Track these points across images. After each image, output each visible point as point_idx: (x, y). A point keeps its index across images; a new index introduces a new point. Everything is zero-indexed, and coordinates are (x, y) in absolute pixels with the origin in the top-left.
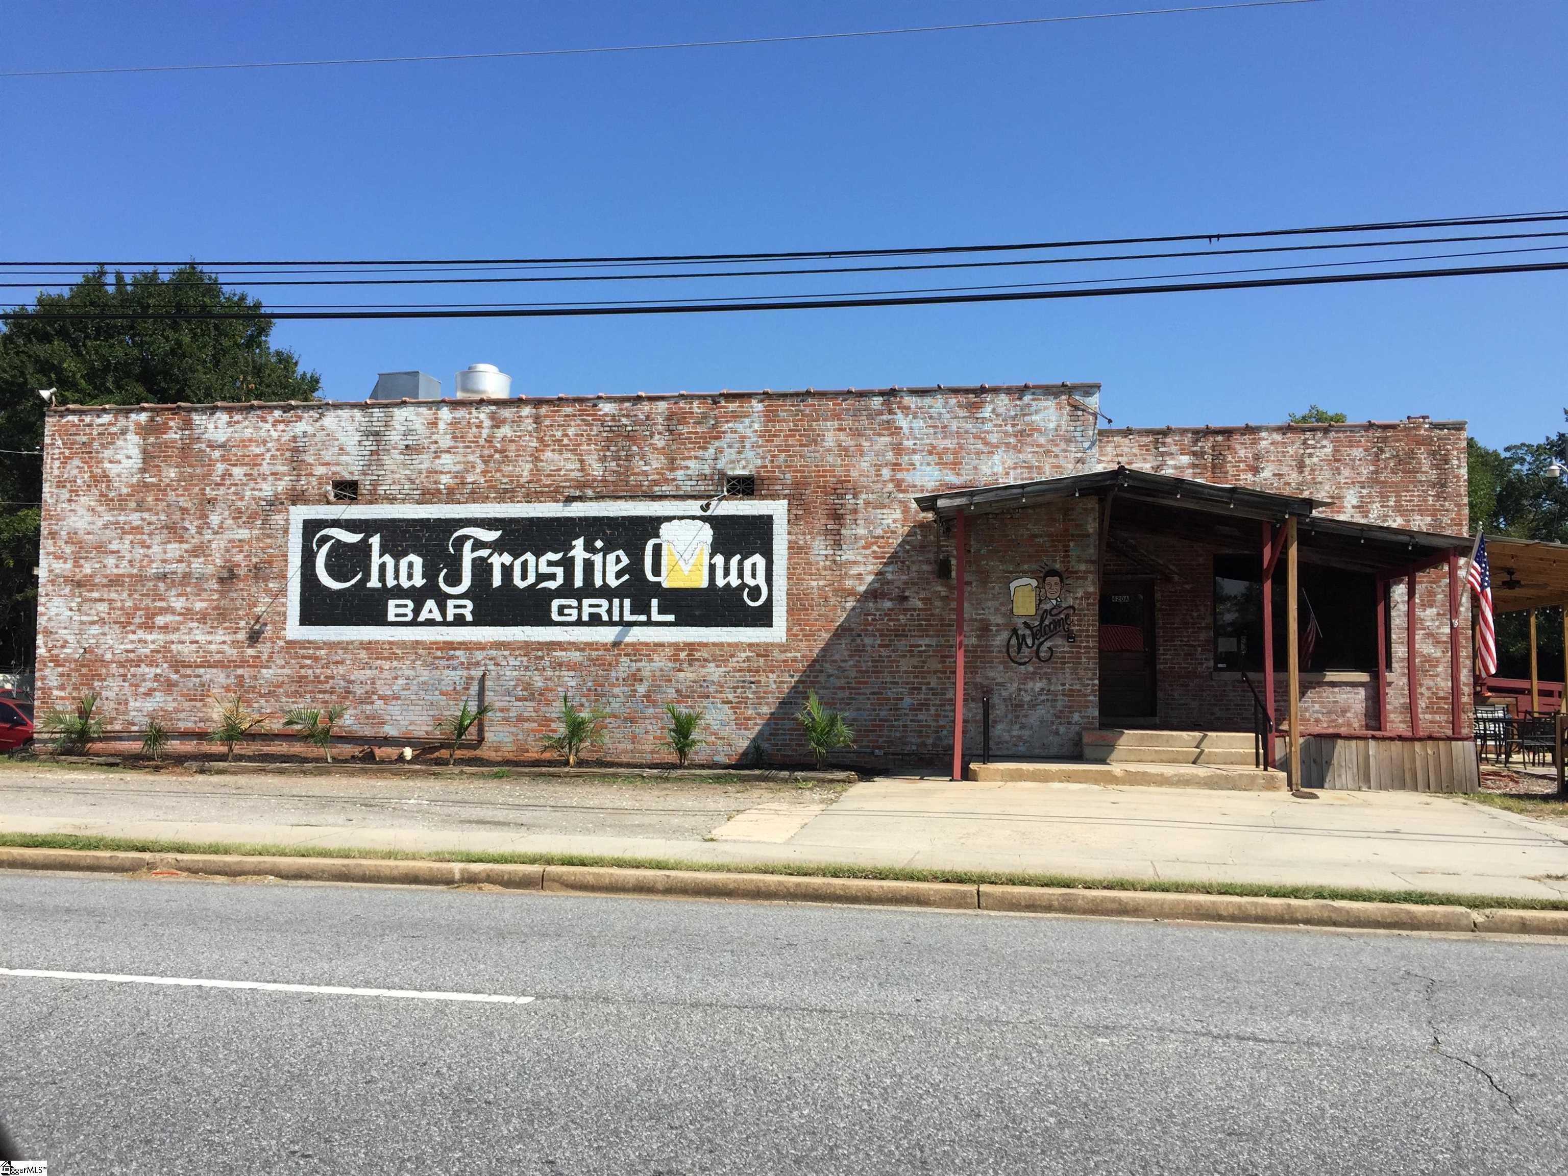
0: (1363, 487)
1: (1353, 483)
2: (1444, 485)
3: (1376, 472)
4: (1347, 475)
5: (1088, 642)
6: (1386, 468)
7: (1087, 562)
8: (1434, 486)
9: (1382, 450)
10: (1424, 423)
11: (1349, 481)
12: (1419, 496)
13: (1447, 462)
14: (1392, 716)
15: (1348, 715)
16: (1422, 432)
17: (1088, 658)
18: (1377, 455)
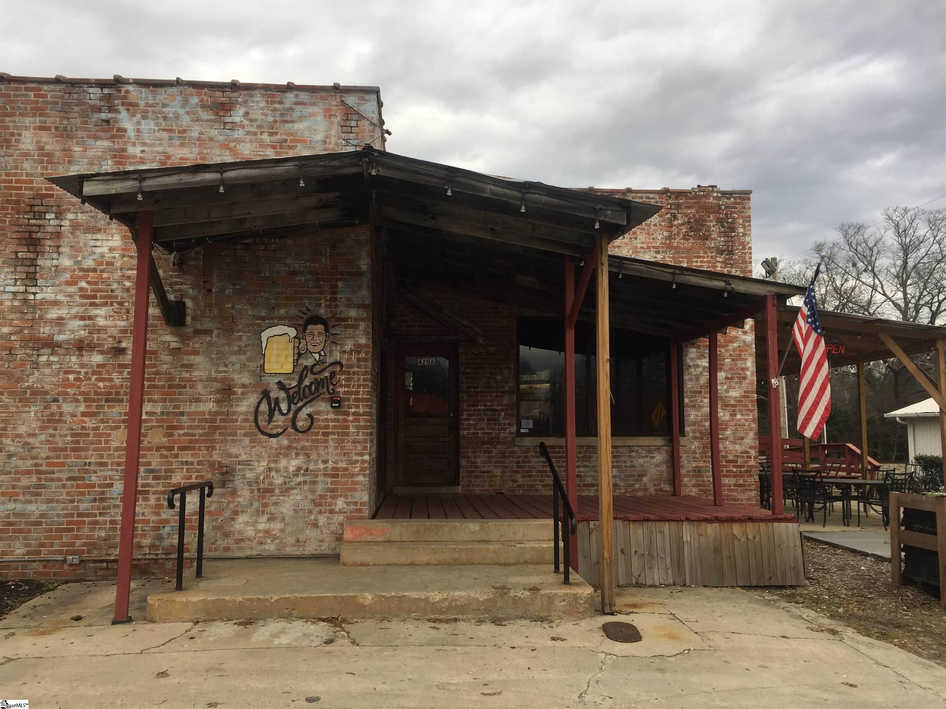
0: (658, 252)
1: (649, 248)
2: (731, 252)
3: (669, 238)
4: (643, 240)
5: (357, 407)
6: (678, 233)
7: (358, 306)
8: (721, 252)
9: (675, 217)
10: (713, 191)
11: (645, 246)
12: (709, 262)
13: (732, 229)
14: (686, 479)
15: (645, 479)
16: (711, 200)
17: (357, 427)
18: (670, 221)
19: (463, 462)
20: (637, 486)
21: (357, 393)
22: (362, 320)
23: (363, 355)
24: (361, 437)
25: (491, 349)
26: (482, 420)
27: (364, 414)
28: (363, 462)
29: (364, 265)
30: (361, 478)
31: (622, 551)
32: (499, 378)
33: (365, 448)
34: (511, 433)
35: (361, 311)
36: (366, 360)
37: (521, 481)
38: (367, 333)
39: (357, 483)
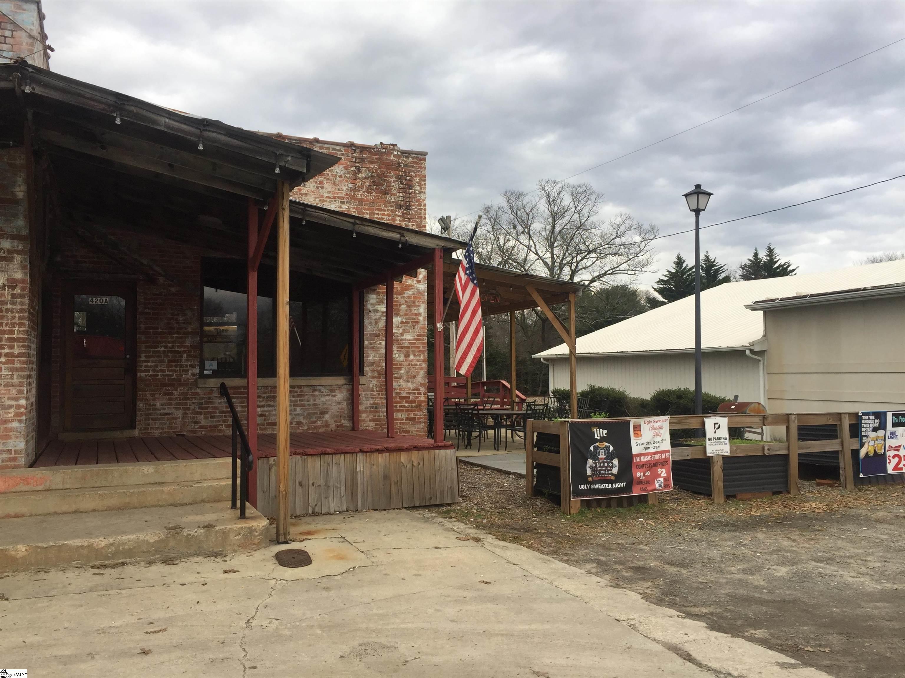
0: (343, 203)
1: (334, 197)
2: (408, 208)
3: (354, 190)
4: (329, 189)
6: (362, 186)
8: (400, 207)
9: (359, 170)
10: (393, 149)
11: (331, 195)
12: (389, 215)
13: (410, 187)
14: (364, 415)
15: (327, 416)
16: (392, 157)
18: (355, 174)
19: (140, 405)
20: (319, 423)
21: (11, 332)
22: (18, 252)
23: (18, 291)
24: (16, 380)
25: (173, 290)
26: (163, 361)
27: (20, 355)
28: (19, 407)
29: (20, 191)
30: (15, 424)
31: (300, 484)
32: (181, 319)
33: (20, 392)
34: (193, 375)
35: (16, 243)
36: (22, 296)
37: (203, 422)
38: (23, 267)
39: (11, 430)
